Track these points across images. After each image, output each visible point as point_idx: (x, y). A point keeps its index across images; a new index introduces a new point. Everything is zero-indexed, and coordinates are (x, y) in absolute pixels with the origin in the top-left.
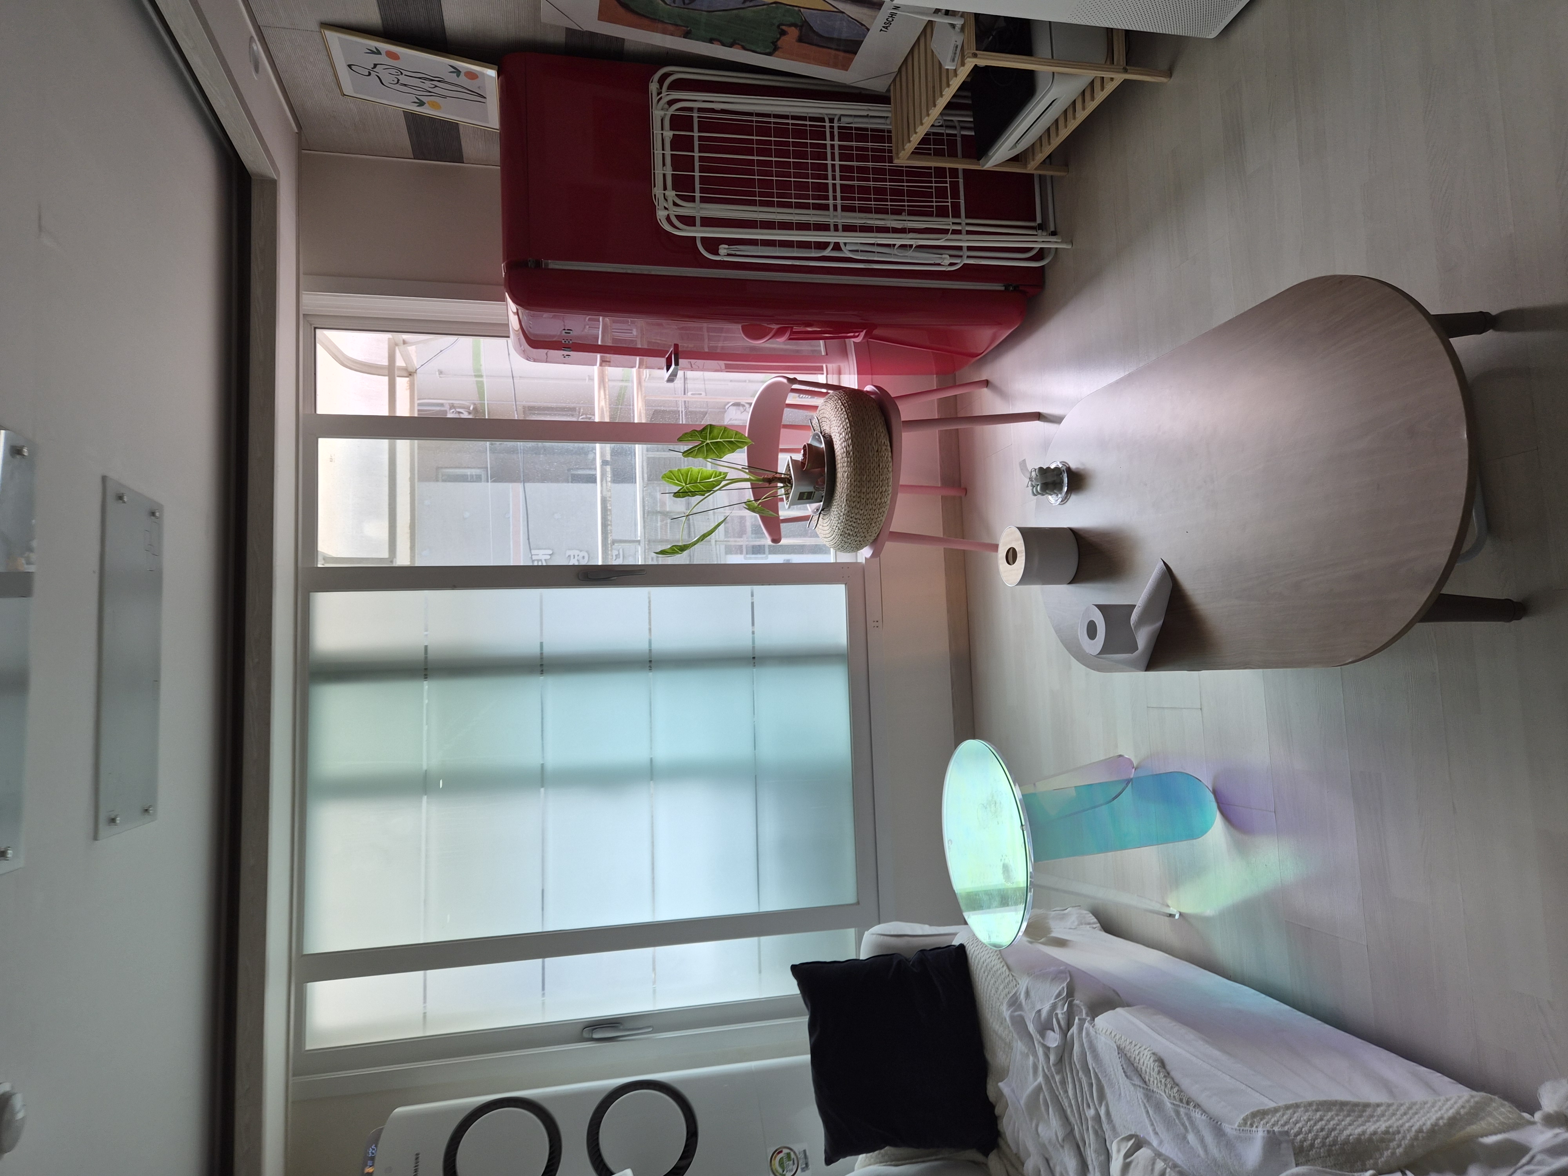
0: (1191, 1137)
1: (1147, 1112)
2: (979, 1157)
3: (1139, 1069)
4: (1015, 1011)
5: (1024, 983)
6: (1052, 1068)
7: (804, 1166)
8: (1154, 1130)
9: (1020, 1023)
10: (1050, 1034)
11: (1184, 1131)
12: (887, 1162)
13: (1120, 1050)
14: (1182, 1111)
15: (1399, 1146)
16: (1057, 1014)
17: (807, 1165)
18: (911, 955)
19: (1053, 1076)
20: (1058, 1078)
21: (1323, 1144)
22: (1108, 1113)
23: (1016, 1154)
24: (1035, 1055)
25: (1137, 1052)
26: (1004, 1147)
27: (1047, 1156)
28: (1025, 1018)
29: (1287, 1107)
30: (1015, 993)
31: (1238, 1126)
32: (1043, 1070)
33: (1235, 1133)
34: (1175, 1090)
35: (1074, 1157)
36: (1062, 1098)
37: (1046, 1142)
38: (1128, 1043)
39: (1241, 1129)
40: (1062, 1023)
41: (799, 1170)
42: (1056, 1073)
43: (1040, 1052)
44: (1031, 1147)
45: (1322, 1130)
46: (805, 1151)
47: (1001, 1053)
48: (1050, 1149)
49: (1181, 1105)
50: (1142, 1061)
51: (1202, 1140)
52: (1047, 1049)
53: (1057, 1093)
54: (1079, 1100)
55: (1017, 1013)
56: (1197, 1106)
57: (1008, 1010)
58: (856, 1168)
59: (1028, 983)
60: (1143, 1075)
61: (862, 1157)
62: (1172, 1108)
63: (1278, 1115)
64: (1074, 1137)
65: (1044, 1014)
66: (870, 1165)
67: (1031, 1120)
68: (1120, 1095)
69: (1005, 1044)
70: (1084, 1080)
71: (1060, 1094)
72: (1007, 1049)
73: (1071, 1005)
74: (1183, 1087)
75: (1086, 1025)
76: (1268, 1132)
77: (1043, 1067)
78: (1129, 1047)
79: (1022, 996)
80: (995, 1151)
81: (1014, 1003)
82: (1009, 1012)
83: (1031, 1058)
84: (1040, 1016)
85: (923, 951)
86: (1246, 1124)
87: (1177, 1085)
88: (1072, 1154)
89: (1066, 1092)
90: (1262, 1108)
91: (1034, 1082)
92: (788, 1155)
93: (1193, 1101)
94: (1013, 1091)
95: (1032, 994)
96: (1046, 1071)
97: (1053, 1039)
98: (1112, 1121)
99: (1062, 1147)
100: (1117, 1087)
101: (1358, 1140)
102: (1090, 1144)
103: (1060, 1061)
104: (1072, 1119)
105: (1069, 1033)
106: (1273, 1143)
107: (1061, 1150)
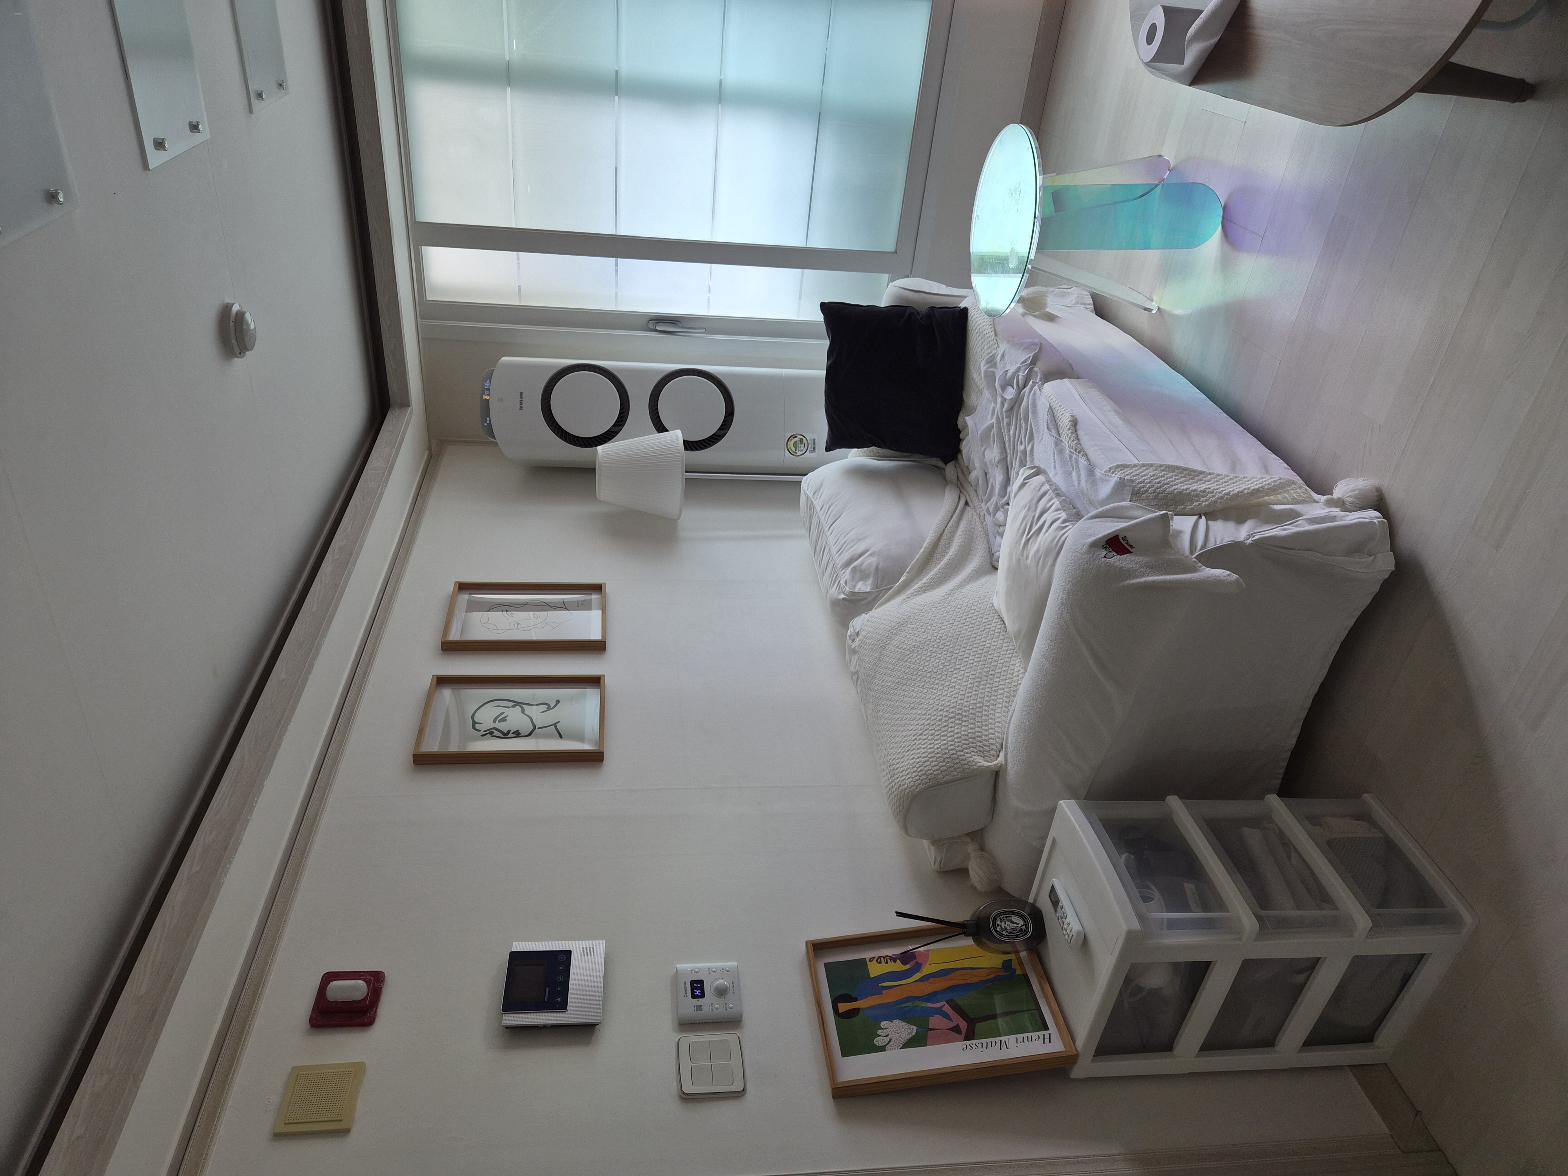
0: (1074, 474)
1: (1054, 454)
2: (940, 463)
3: (1058, 425)
4: (990, 367)
5: (1003, 347)
6: (1004, 414)
7: (813, 449)
8: (1055, 465)
9: (990, 377)
10: (1010, 389)
11: (1072, 469)
12: (872, 456)
13: (1051, 408)
14: (1074, 456)
15: (1206, 501)
16: (1018, 375)
17: (814, 448)
18: (923, 309)
19: (1003, 419)
20: (1006, 421)
21: (1155, 491)
22: (1032, 450)
23: (967, 466)
24: (996, 403)
25: (1061, 413)
26: (960, 460)
27: (986, 471)
28: (996, 374)
29: (1144, 465)
30: (994, 355)
31: (1105, 472)
32: (998, 414)
33: (1101, 475)
34: (1075, 442)
35: (1003, 474)
36: (1005, 435)
37: (988, 462)
38: (1058, 405)
39: (1105, 473)
40: (1020, 382)
41: (808, 451)
42: (1006, 417)
43: (999, 400)
44: (977, 464)
45: (1159, 483)
46: (814, 440)
47: (974, 396)
48: (989, 466)
49: (1075, 452)
50: (1062, 420)
51: (1079, 476)
52: (1004, 400)
53: (1003, 431)
54: (1016, 438)
55: (990, 369)
56: (1086, 455)
57: (984, 366)
58: (849, 457)
59: (1006, 349)
60: (1059, 430)
61: (855, 450)
62: (1068, 454)
63: (1134, 469)
64: (1007, 461)
65: (1009, 374)
66: (859, 456)
67: (982, 446)
68: (1041, 439)
69: (979, 390)
70: (1023, 426)
71: (1004, 431)
72: (978, 394)
73: (1031, 371)
74: (1082, 442)
75: (1036, 387)
76: (1121, 478)
77: (998, 411)
78: (1058, 409)
79: (999, 358)
80: (953, 462)
81: (991, 362)
82: (985, 367)
83: (993, 404)
84: (1006, 374)
85: (933, 308)
86: (1110, 471)
87: (1078, 439)
88: (1001, 472)
89: (1009, 431)
90: (1125, 463)
91: (990, 420)
92: (801, 440)
93: (1084, 452)
94: (975, 424)
95: (1006, 357)
96: (999, 414)
97: (1010, 393)
98: (1033, 455)
99: (997, 466)
100: (1041, 434)
101: (1180, 493)
102: (1015, 468)
103: (1011, 409)
104: (1008, 450)
105: (1023, 391)
106: (1121, 485)
107: (995, 468)
